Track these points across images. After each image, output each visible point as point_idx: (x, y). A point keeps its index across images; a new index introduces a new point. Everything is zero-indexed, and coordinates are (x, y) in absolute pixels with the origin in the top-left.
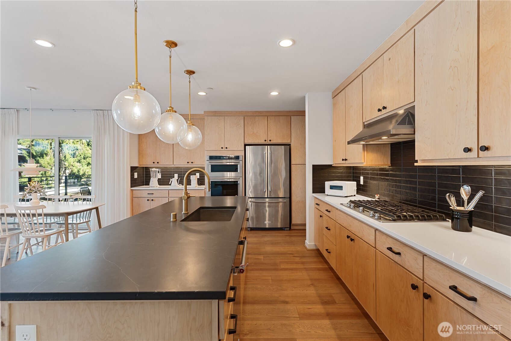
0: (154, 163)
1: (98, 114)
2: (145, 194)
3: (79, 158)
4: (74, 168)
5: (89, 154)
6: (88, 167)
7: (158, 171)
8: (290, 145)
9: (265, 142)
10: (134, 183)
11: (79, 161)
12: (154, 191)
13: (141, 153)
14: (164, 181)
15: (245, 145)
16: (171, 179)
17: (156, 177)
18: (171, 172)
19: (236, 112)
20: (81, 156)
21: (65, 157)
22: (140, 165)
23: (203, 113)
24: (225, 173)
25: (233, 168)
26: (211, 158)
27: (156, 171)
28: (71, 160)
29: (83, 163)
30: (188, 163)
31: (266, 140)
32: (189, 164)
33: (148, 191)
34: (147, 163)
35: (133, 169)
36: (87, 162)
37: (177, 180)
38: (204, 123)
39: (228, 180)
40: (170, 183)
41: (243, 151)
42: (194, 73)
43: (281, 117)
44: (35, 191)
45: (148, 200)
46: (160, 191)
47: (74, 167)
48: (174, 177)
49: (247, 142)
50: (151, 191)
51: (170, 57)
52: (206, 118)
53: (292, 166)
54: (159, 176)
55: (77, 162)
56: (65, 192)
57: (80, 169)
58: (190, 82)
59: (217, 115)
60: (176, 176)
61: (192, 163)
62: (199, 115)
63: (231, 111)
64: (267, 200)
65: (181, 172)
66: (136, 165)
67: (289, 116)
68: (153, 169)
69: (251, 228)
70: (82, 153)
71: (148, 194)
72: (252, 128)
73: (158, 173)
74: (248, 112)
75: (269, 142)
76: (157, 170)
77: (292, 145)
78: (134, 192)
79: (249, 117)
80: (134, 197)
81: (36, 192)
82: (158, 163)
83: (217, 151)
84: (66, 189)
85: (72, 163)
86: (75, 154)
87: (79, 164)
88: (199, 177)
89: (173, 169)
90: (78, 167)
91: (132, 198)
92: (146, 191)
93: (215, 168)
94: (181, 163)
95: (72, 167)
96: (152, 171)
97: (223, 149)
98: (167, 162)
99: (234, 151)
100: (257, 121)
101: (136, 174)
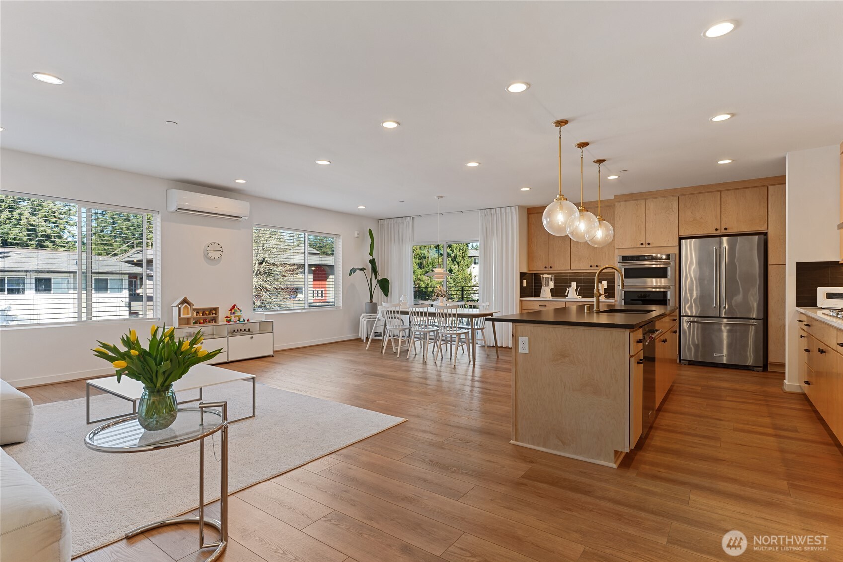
0: (546, 268)
2: (538, 306)
3: (427, 269)
4: (422, 283)
7: (551, 278)
8: (766, 234)
9: (715, 232)
10: (523, 292)
12: (547, 302)
13: (530, 256)
14: (559, 291)
15: (680, 238)
16: (567, 289)
17: (548, 286)
18: (567, 279)
19: (665, 191)
20: (428, 266)
22: (529, 271)
23: (613, 198)
24: (649, 280)
25: (661, 273)
26: (625, 259)
27: (549, 278)
30: (591, 266)
31: (719, 227)
32: (592, 268)
33: (539, 302)
34: (537, 268)
35: (522, 276)
37: (576, 290)
38: (615, 212)
39: (654, 290)
40: (566, 294)
41: (676, 247)
42: (603, 161)
43: (747, 190)
44: (441, 295)
46: (554, 302)
47: (421, 281)
48: (570, 286)
49: (682, 234)
50: (543, 302)
51: (582, 157)
52: (617, 204)
53: (770, 268)
54: (552, 285)
57: (428, 284)
58: (599, 172)
59: (634, 199)
60: (574, 284)
61: (597, 266)
62: (607, 201)
63: (656, 191)
64: (725, 320)
65: (581, 279)
66: (525, 271)
67: (764, 186)
68: (545, 276)
69: (689, 361)
71: (541, 305)
72: (692, 213)
73: (551, 281)
74: (685, 189)
75: (724, 232)
76: (550, 276)
77: (769, 234)
78: (524, 302)
79: (686, 196)
82: (551, 267)
83: (635, 249)
85: (419, 276)
86: (421, 264)
88: (606, 287)
89: (570, 276)
90: (426, 282)
91: (522, 309)
92: (537, 302)
93: (630, 273)
94: (581, 266)
96: (543, 278)
97: (644, 246)
98: (563, 266)
99: (660, 248)
100: (702, 200)
101: (525, 282)
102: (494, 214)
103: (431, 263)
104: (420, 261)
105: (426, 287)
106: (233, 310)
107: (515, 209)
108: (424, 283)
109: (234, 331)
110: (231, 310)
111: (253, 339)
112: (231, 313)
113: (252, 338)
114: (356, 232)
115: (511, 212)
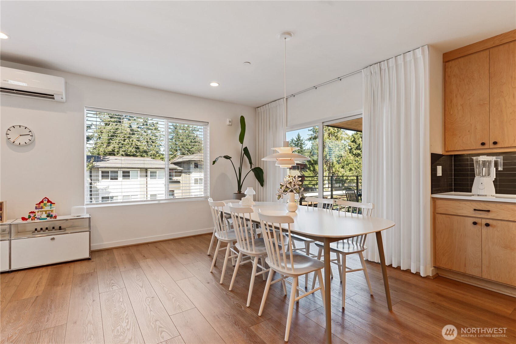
0: (483, 144)
1: (372, 72)
2: (468, 210)
3: (343, 164)
4: (339, 173)
5: (351, 160)
6: (350, 172)
7: (495, 162)
10: (436, 185)
11: (343, 167)
12: (488, 205)
13: (449, 129)
17: (488, 175)
20: (344, 162)
21: (333, 164)
22: (447, 152)
27: (488, 162)
28: (337, 166)
29: (346, 169)
33: (474, 203)
34: (466, 145)
35: (435, 159)
36: (349, 168)
44: (290, 189)
45: (475, 223)
47: (339, 172)
50: (482, 204)
54: (496, 174)
55: (341, 168)
56: (330, 194)
57: (344, 174)
66: (439, 151)
68: (482, 158)
70: (345, 160)
71: (475, 210)
76: (492, 159)
78: (439, 202)
80: (438, 213)
81: (292, 191)
82: (495, 143)
84: (332, 191)
85: (337, 169)
87: (343, 170)
90: (342, 172)
91: (435, 214)
92: (469, 203)
95: (337, 172)
96: (477, 162)
101: (439, 169)
102: (385, 70)
103: (346, 160)
104: (338, 159)
105: (343, 176)
106: (42, 204)
107: (423, 51)
108: (341, 173)
109: (36, 230)
110: (40, 203)
111: (55, 240)
112: (36, 208)
113: (53, 239)
114: (228, 120)
115: (416, 60)
